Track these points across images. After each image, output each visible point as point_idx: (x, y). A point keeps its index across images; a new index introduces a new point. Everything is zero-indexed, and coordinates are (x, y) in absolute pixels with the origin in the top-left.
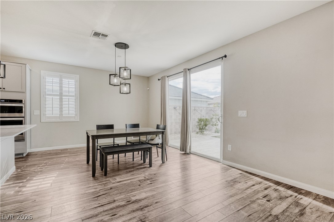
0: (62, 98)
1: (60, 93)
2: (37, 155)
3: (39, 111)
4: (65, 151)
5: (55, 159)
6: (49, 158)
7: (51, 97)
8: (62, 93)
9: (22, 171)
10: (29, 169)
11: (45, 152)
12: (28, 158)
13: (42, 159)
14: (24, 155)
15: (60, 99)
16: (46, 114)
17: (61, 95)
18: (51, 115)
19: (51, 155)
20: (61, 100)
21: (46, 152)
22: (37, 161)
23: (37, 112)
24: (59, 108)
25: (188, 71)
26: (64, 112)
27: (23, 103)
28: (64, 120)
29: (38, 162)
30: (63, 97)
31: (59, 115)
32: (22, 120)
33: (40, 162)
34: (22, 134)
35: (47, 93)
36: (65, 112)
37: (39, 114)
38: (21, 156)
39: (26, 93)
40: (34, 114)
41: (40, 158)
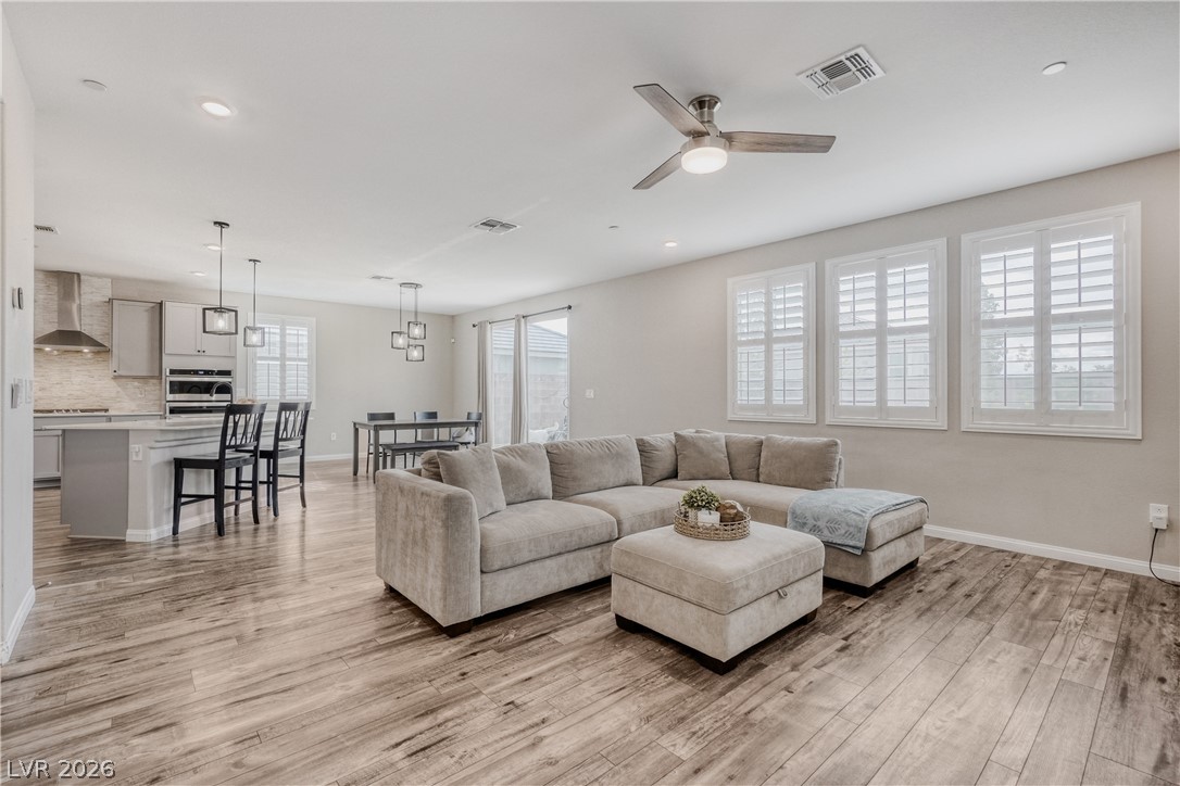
0: (285, 365)
1: (281, 354)
7: (266, 362)
8: (285, 355)
15: (281, 365)
17: (283, 358)
24: (279, 385)
25: (523, 320)
27: (232, 375)
30: (287, 363)
35: (258, 355)
39: (236, 358)
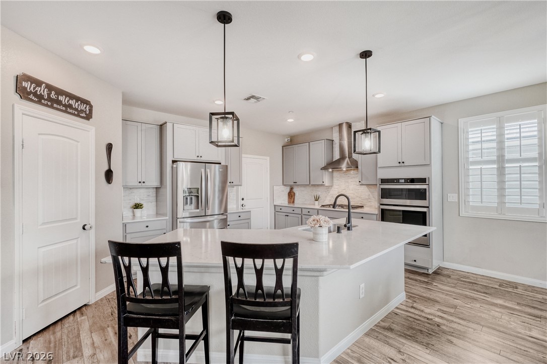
0: (504, 168)
1: (498, 157)
2: (449, 277)
3: (457, 195)
4: (510, 290)
5: (478, 305)
6: (466, 297)
7: (479, 167)
8: (503, 156)
9: (412, 307)
10: (422, 308)
11: (465, 277)
12: (433, 279)
13: (454, 292)
14: (430, 272)
15: (498, 169)
16: (469, 202)
17: (501, 160)
18: (480, 204)
19: (474, 290)
20: (501, 171)
21: (468, 278)
22: (443, 293)
23: (452, 197)
24: (496, 190)
26: (507, 199)
27: (427, 183)
28: (509, 216)
29: (444, 296)
30: (507, 165)
31: (496, 205)
32: (426, 212)
33: (447, 297)
34: (425, 236)
35: (471, 160)
36: (512, 198)
37: (457, 200)
38: (426, 272)
39: (431, 166)
40: (449, 200)
41: (452, 287)
